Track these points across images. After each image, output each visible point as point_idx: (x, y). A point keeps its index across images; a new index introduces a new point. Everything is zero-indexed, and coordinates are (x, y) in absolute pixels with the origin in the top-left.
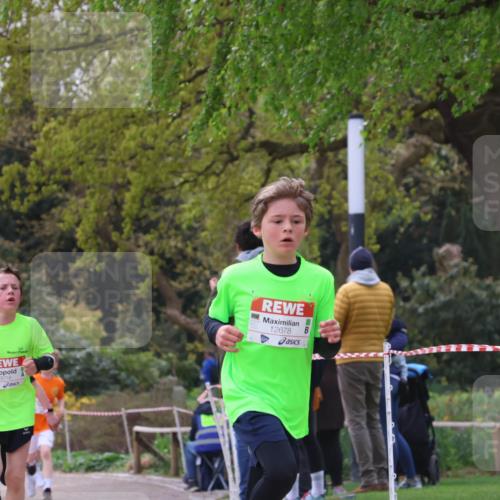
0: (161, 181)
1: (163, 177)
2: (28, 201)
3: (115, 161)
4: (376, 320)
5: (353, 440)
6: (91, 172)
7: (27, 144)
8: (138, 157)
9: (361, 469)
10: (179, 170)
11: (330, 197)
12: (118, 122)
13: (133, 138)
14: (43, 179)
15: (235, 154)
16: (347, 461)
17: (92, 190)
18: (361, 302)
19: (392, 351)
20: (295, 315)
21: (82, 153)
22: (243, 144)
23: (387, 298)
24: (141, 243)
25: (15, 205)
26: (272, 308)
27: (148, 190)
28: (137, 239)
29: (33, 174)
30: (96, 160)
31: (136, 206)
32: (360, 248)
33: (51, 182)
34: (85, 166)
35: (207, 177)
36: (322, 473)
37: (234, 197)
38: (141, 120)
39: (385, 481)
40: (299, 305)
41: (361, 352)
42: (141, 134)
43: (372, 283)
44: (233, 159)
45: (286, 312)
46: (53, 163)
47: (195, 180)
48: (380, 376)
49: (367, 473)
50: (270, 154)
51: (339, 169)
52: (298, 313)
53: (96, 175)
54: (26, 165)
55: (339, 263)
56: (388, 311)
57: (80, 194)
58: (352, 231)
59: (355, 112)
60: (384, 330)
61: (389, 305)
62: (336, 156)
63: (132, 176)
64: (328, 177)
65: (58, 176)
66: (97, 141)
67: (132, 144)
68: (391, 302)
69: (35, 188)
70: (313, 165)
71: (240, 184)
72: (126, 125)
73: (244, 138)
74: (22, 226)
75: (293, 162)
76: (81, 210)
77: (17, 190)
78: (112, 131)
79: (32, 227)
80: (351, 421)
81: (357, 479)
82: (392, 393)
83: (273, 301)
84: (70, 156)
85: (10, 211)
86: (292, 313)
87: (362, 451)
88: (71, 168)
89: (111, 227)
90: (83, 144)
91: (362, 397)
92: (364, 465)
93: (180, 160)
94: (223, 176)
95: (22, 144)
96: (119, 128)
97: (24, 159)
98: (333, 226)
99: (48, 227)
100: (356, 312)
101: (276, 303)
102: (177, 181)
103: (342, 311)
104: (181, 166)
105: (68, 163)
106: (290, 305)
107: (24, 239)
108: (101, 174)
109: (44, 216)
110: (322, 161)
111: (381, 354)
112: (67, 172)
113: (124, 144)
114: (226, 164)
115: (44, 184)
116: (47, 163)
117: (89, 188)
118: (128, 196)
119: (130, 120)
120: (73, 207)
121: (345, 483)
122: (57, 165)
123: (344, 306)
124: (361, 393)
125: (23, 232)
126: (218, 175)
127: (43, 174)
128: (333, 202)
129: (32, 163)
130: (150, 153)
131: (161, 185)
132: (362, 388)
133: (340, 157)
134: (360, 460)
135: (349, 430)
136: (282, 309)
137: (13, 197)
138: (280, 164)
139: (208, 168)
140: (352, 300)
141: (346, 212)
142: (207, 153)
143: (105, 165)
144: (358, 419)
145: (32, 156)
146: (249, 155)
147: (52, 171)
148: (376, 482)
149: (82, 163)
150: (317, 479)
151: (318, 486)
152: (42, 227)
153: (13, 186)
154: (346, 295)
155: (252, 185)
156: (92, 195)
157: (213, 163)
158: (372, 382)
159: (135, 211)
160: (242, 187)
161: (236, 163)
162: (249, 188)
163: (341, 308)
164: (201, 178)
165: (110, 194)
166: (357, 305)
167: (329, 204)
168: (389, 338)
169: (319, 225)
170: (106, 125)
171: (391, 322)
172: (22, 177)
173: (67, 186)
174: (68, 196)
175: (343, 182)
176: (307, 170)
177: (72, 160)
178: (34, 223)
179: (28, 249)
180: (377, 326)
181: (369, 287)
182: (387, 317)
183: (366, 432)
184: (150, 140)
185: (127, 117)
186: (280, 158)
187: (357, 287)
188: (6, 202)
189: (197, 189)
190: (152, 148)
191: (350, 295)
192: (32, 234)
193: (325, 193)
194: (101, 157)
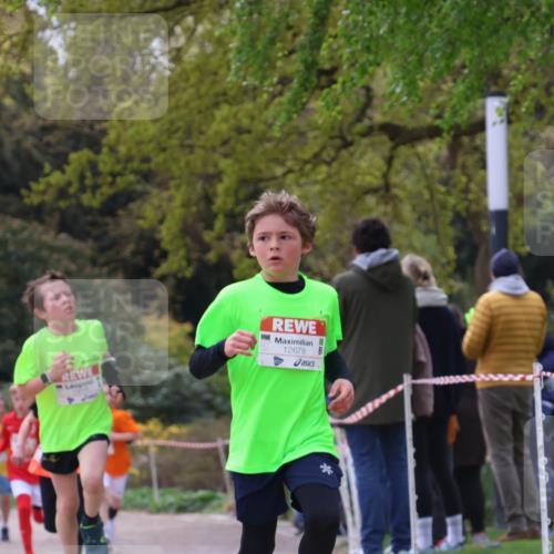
0: (260, 171)
1: (262, 166)
2: (102, 194)
3: (203, 147)
4: (524, 336)
5: (497, 478)
6: (175, 160)
7: (97, 127)
8: (232, 142)
9: (507, 513)
10: (281, 157)
11: (466, 191)
12: (207, 101)
13: (225, 120)
14: (118, 168)
15: (349, 138)
16: (489, 504)
17: (177, 182)
18: (507, 314)
19: (544, 373)
20: (307, 333)
21: (164, 138)
22: (359, 127)
23: (537, 311)
24: (237, 243)
25: (86, 199)
26: (283, 327)
27: (243, 182)
28: (232, 239)
29: (105, 162)
30: (182, 146)
31: (231, 201)
32: (503, 251)
33: (127, 172)
34: (168, 153)
35: (315, 166)
36: (459, 517)
37: (350, 190)
38: (234, 98)
39: (537, 528)
40: (311, 323)
41: (505, 374)
42: (235, 115)
43: (519, 292)
44: (347, 144)
45: (298, 330)
46: (129, 150)
47: (301, 169)
48: (530, 402)
49: (514, 518)
50: (392, 139)
51: (477, 156)
52: (310, 331)
53: (182, 164)
54: (98, 152)
55: (478, 268)
56: (539, 326)
57: (163, 185)
58: (494, 230)
59: (494, 89)
60: (535, 349)
61: (540, 318)
62: (472, 140)
63: (224, 164)
64: (464, 167)
65: (135, 165)
66: (180, 124)
67: (224, 127)
68: (542, 315)
69: (109, 179)
70: (445, 152)
71: (358, 174)
72: (216, 105)
73: (359, 119)
74: (94, 224)
75: (421, 149)
76: (165, 204)
77: (88, 182)
78: (200, 112)
79: (107, 225)
80: (496, 456)
81: (502, 524)
82: (544, 423)
83: (284, 319)
84: (150, 141)
85: (80, 206)
86: (304, 331)
87: (508, 492)
88: (152, 155)
89: (201, 225)
90: (166, 127)
91: (508, 429)
92: (510, 508)
93: (282, 146)
94: (335, 165)
95: (91, 127)
96: (208, 108)
97: (95, 146)
98: (470, 225)
99: (125, 224)
100: (500, 327)
101: (287, 321)
102: (279, 171)
103: (484, 326)
104: (284, 152)
105: (148, 149)
106: (302, 322)
107: (96, 239)
108: (188, 164)
109: (120, 212)
110: (454, 148)
111: (529, 378)
112: (146, 160)
113: (214, 127)
114: (338, 149)
115: (120, 174)
116: (122, 149)
117: (172, 178)
118: (220, 188)
119: (221, 98)
120: (155, 201)
121: (488, 529)
122: (134, 152)
123: (486, 319)
124: (505, 422)
125: (96, 232)
126: (329, 164)
127: (118, 161)
128: (471, 196)
129: (105, 150)
130: (246, 137)
131: (259, 176)
132: (508, 417)
133: (478, 142)
134: (506, 502)
135: (493, 466)
136: (294, 327)
137: (83, 189)
138: (404, 150)
139: (316, 156)
140: (496, 313)
141: (486, 208)
142: (315, 138)
143: (192, 152)
144: (503, 454)
145: (104, 141)
146: (365, 141)
147: (129, 159)
148: (525, 528)
149: (164, 150)
150: (454, 524)
151: (455, 533)
152: (118, 224)
153: (82, 177)
154: (488, 307)
155: (371, 174)
156: (178, 187)
157: (323, 148)
158: (519, 409)
159: (229, 206)
160: (359, 178)
161: (352, 149)
162: (368, 179)
163: (482, 321)
164: (308, 167)
165: (199, 186)
166: (502, 319)
167: (466, 199)
168: (540, 358)
169: (453, 223)
170: (192, 105)
171: (543, 338)
172: (93, 166)
173: (147, 177)
174: (149, 188)
175: (481, 172)
176: (437, 159)
177: (152, 146)
178: (109, 220)
179: (102, 250)
180: (526, 344)
181: (516, 297)
182: (536, 333)
183: (514, 470)
184: (245, 122)
185: (217, 95)
186: (404, 144)
187: (501, 297)
188: (75, 196)
189: (303, 180)
190: (249, 132)
191: (493, 306)
192: (106, 233)
193: (461, 186)
194: (188, 142)
